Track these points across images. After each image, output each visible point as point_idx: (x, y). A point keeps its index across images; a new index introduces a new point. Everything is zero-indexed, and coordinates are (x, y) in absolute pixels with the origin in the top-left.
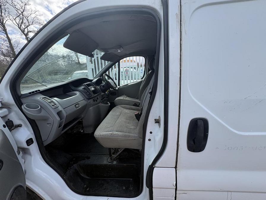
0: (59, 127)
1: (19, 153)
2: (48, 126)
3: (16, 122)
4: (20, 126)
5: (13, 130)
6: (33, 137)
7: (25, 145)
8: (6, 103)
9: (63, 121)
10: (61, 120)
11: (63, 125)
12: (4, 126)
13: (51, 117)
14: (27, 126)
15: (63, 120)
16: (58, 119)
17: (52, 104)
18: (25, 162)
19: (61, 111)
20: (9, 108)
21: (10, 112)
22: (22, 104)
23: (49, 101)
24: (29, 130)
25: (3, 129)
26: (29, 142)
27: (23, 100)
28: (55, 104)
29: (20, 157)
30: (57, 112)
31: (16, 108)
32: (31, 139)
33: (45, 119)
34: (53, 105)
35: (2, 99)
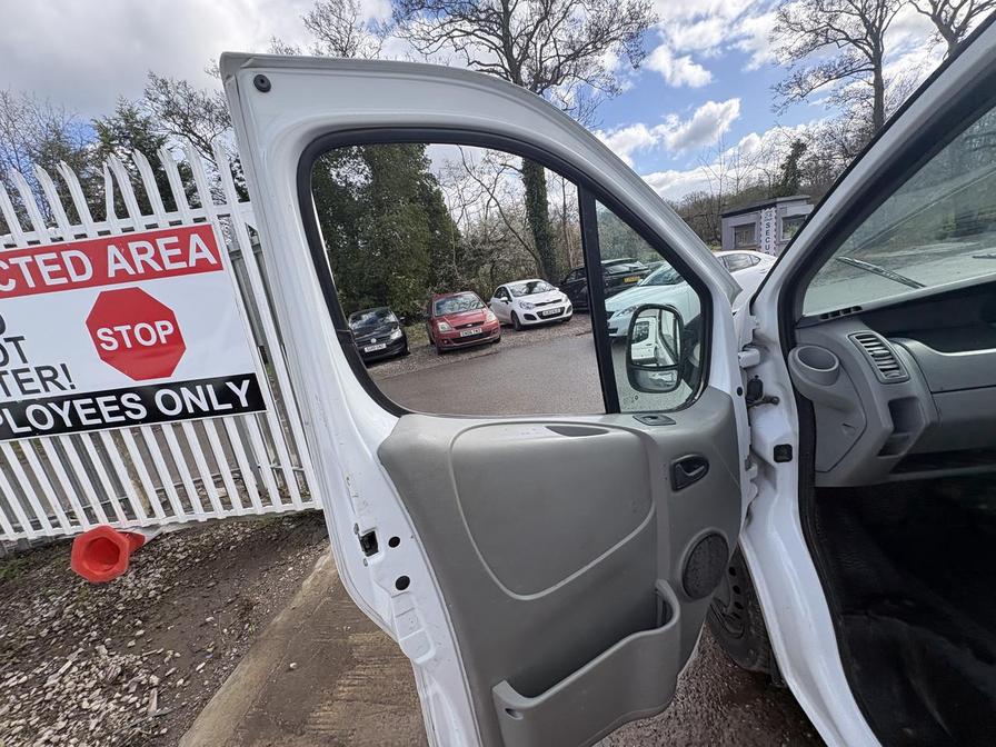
0: (882, 453)
1: (748, 467)
2: (845, 432)
3: (770, 388)
4: (774, 401)
5: (758, 405)
6: (794, 443)
7: (769, 456)
8: (762, 335)
9: (908, 437)
10: (896, 430)
11: (903, 454)
12: (740, 392)
13: (861, 410)
14: (790, 410)
15: (910, 433)
16: (884, 426)
17: (887, 364)
18: (757, 495)
19: (912, 399)
20: (766, 348)
21: (763, 359)
22: (794, 345)
23: (879, 351)
24: (790, 421)
25: (735, 397)
26: (782, 453)
27: (801, 335)
28: (898, 368)
29: (746, 477)
30: (890, 398)
31: (777, 353)
32: (788, 447)
33: (842, 409)
34: (883, 370)
35: (757, 324)
